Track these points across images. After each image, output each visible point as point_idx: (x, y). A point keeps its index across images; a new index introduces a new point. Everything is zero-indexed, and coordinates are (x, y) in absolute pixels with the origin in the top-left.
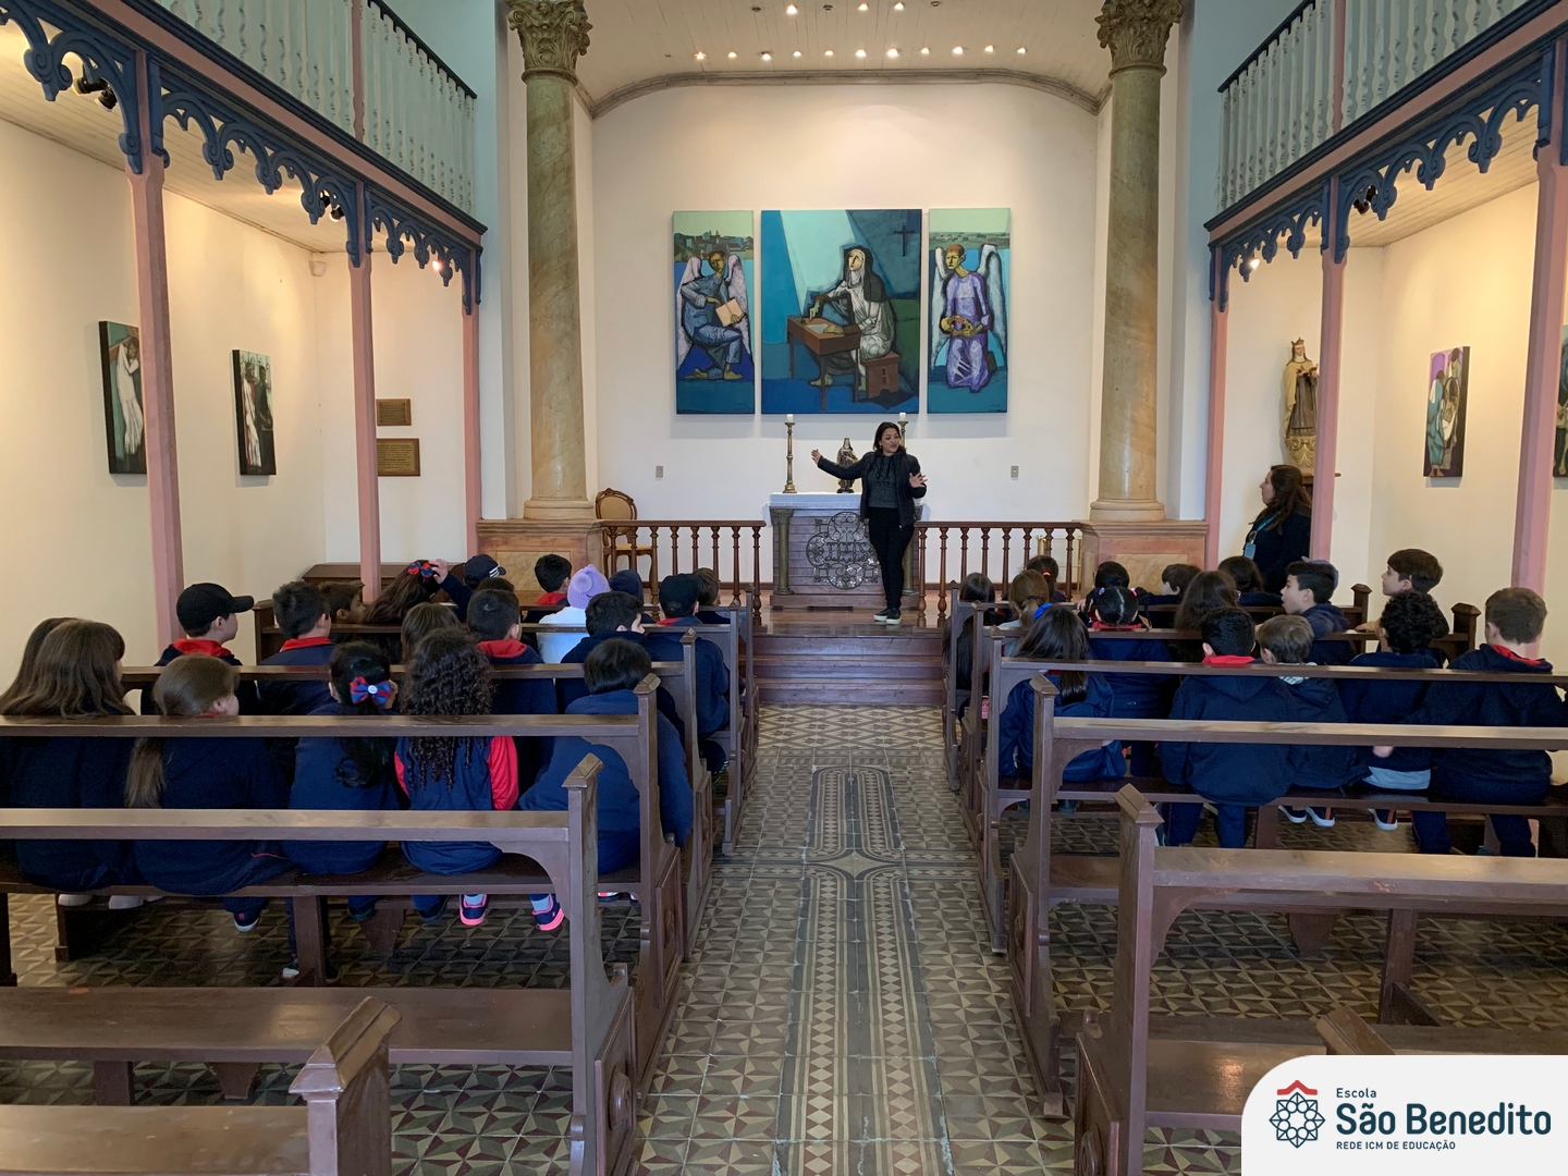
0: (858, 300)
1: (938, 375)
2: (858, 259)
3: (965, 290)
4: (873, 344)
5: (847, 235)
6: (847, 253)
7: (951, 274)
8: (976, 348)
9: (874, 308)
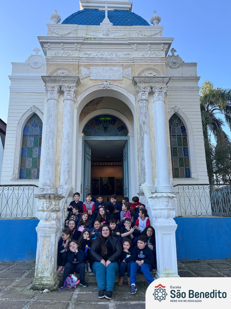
0: (109, 185)
1: (116, 192)
2: (109, 181)
3: (119, 184)
4: (110, 189)
5: (108, 179)
6: (108, 180)
7: (117, 182)
8: (120, 189)
9: (110, 186)
